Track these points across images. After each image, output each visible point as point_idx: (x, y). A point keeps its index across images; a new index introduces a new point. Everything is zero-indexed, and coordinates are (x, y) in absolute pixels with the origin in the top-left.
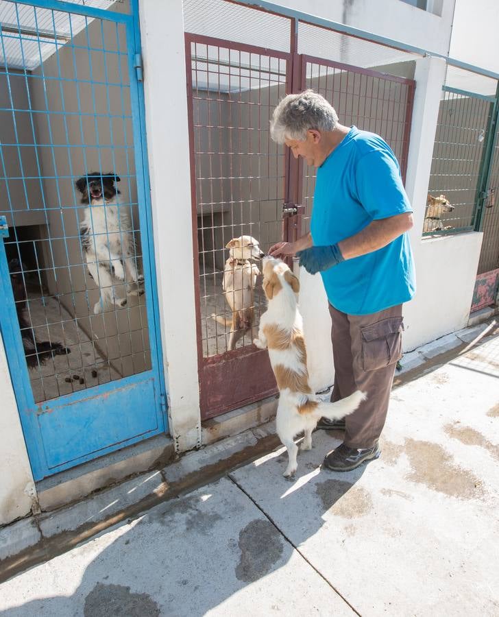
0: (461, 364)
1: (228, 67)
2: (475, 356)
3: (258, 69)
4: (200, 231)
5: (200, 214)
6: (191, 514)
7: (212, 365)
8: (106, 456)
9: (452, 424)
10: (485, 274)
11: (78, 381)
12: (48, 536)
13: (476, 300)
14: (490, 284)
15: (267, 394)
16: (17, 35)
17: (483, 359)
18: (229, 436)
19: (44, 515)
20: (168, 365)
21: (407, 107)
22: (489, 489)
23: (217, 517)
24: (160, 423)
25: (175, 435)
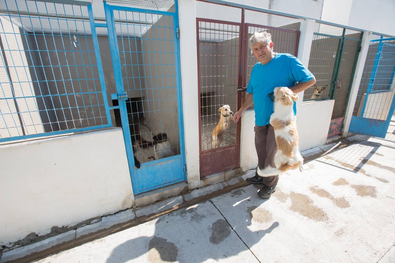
0: (321, 161)
1: (214, 31)
2: (329, 157)
3: (227, 31)
4: (201, 98)
5: (206, 93)
6: (193, 214)
7: (205, 154)
8: (161, 188)
9: (314, 187)
10: (336, 119)
11: (153, 159)
12: (138, 216)
13: (330, 131)
14: (339, 124)
15: (229, 168)
16: (139, 24)
17: (333, 159)
18: (212, 184)
19: (137, 208)
20: (187, 153)
21: (296, 43)
22: (331, 218)
23: (204, 216)
24: (183, 176)
25: (189, 182)
